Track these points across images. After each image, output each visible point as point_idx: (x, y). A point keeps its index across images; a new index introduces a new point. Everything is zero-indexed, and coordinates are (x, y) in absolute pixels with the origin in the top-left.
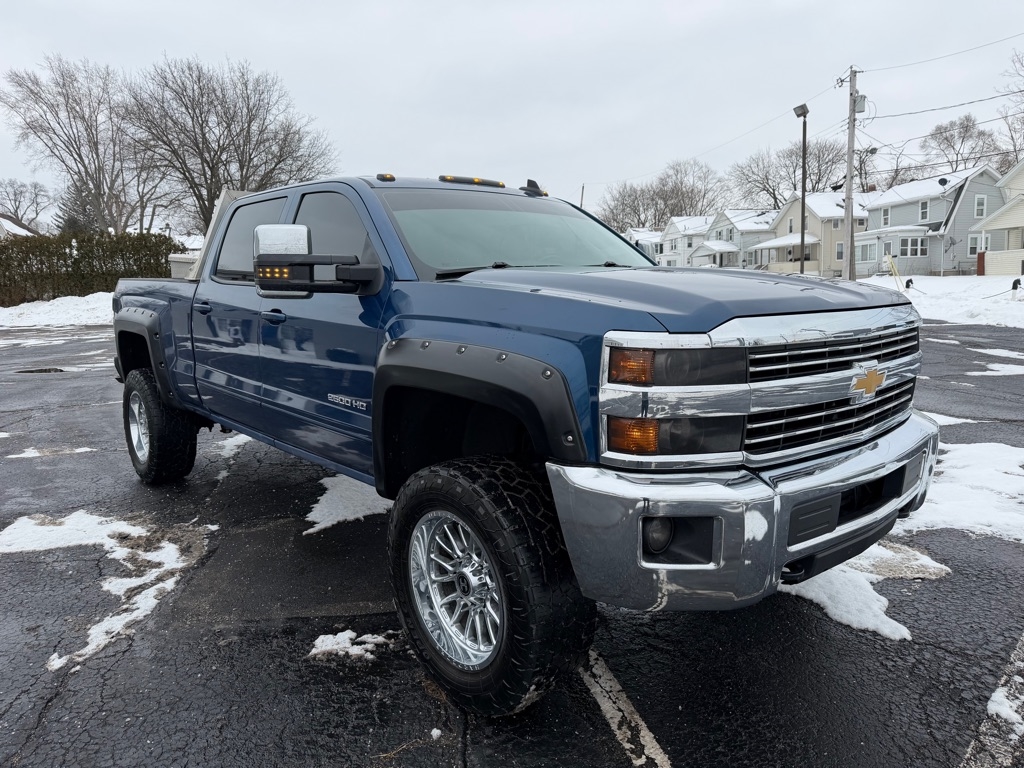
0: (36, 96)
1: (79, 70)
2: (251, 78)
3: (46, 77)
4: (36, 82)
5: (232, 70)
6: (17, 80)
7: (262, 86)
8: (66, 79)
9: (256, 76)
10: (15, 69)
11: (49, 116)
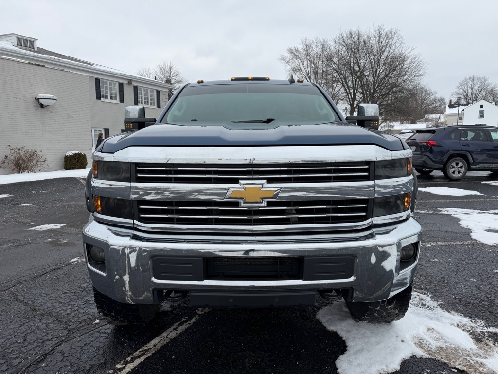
0: (297, 57)
1: (313, 42)
2: (383, 33)
3: (301, 47)
4: (297, 50)
5: (375, 30)
6: (291, 51)
7: (390, 36)
8: (308, 48)
9: (386, 31)
10: (290, 47)
11: (301, 64)
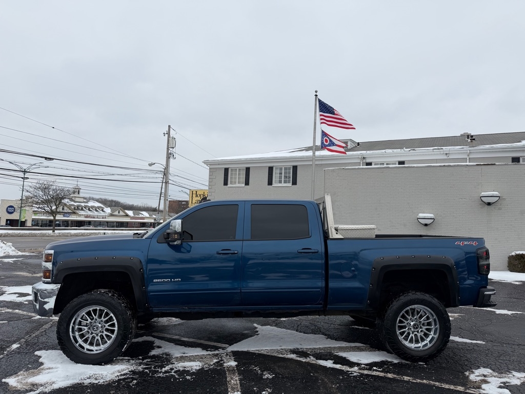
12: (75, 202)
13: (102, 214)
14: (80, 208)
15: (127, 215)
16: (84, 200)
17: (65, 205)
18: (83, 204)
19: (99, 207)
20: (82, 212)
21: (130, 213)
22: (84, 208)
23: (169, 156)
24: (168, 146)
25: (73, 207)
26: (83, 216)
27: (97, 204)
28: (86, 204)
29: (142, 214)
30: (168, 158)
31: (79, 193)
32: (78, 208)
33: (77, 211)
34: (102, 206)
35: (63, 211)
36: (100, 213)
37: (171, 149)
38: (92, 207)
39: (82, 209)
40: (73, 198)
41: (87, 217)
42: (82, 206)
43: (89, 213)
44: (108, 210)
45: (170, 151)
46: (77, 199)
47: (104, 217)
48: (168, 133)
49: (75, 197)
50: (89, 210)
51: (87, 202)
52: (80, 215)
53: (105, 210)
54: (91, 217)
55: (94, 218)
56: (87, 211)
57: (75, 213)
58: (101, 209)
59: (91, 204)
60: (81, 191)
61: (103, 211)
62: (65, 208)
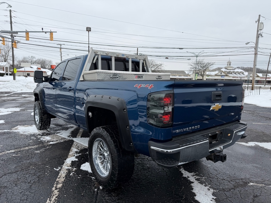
12: (228, 70)
13: (242, 75)
14: (230, 73)
15: (258, 76)
16: (233, 69)
17: (222, 71)
18: (232, 71)
19: (241, 72)
20: (230, 75)
21: (260, 75)
22: (232, 73)
23: (259, 36)
24: (258, 29)
25: (226, 72)
26: (232, 77)
27: (240, 70)
28: (234, 71)
29: (269, 75)
30: (258, 37)
31: (230, 65)
32: (229, 73)
33: (228, 74)
34: (243, 71)
35: (221, 75)
36: (241, 75)
37: (260, 31)
38: (237, 72)
39: (231, 73)
40: (227, 68)
41: (233, 77)
42: (231, 72)
43: (235, 75)
44: (246, 73)
45: (259, 33)
46: (229, 68)
47: (244, 77)
48: (259, 20)
49: (228, 67)
50: (235, 73)
51: (234, 70)
52: (230, 76)
53: (244, 73)
54: (236, 78)
55: (238, 78)
56: (234, 74)
57: (227, 75)
58: (242, 73)
59: (236, 70)
60: (231, 64)
61: (243, 74)
62: (222, 73)
